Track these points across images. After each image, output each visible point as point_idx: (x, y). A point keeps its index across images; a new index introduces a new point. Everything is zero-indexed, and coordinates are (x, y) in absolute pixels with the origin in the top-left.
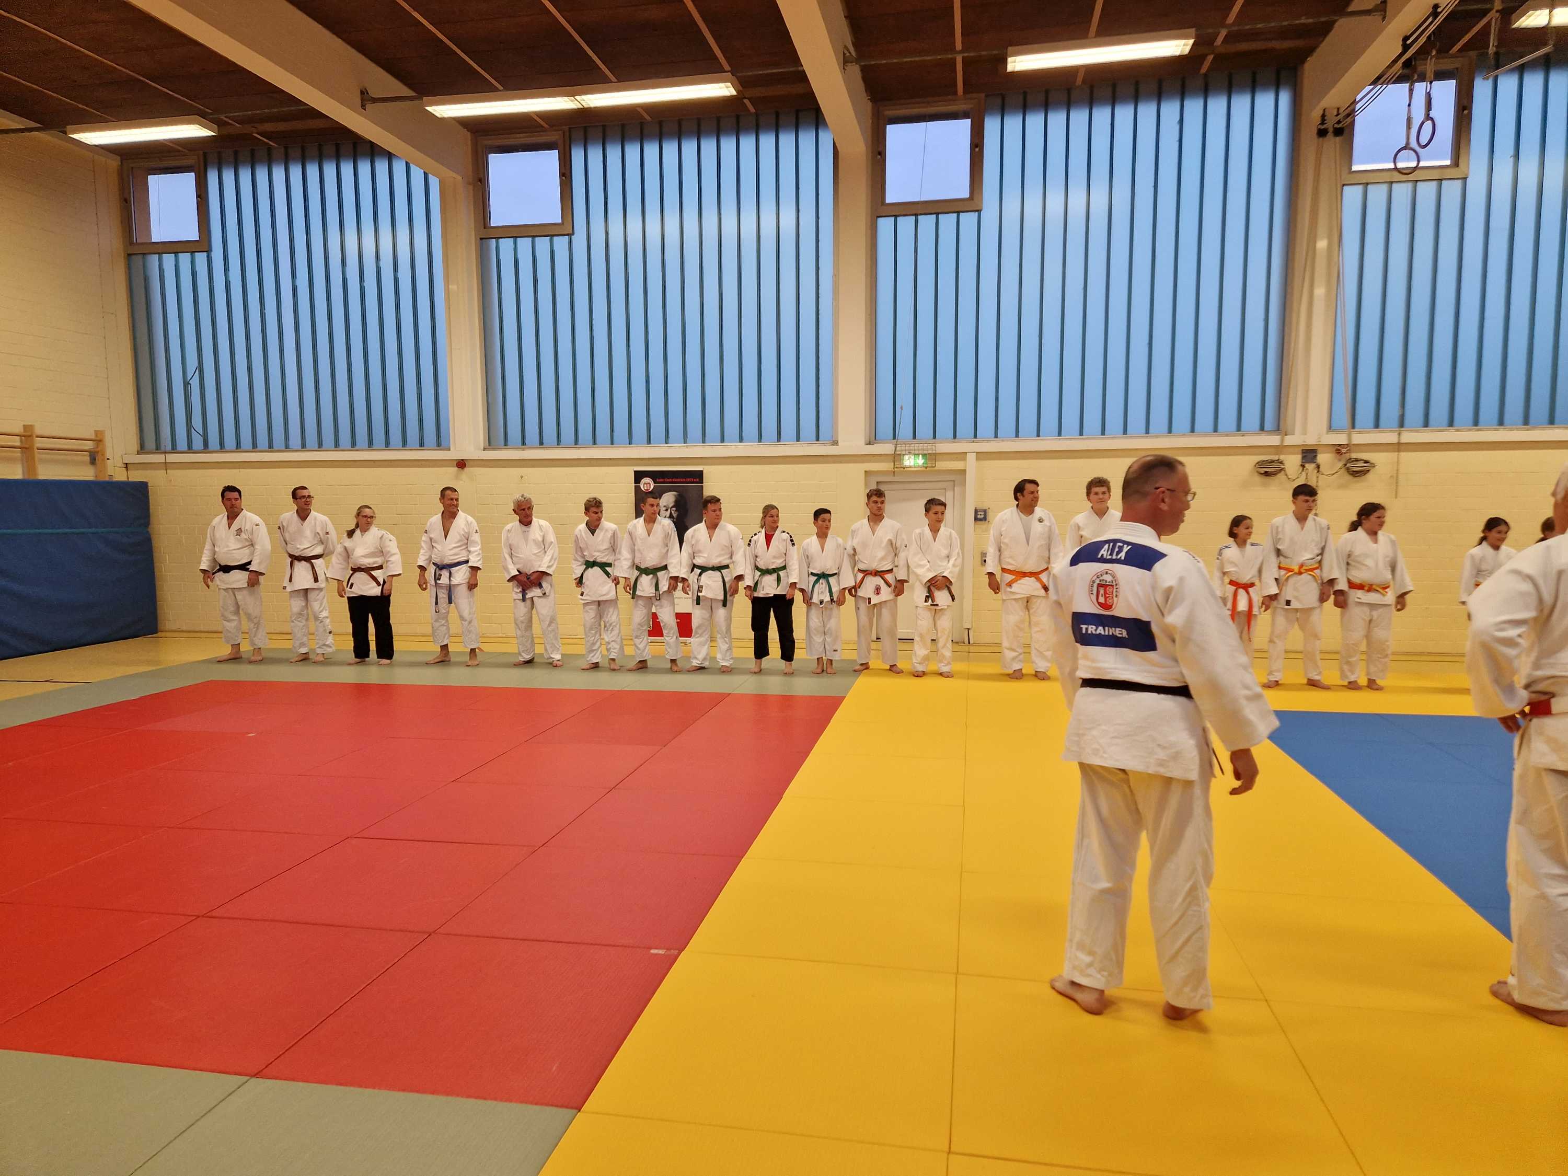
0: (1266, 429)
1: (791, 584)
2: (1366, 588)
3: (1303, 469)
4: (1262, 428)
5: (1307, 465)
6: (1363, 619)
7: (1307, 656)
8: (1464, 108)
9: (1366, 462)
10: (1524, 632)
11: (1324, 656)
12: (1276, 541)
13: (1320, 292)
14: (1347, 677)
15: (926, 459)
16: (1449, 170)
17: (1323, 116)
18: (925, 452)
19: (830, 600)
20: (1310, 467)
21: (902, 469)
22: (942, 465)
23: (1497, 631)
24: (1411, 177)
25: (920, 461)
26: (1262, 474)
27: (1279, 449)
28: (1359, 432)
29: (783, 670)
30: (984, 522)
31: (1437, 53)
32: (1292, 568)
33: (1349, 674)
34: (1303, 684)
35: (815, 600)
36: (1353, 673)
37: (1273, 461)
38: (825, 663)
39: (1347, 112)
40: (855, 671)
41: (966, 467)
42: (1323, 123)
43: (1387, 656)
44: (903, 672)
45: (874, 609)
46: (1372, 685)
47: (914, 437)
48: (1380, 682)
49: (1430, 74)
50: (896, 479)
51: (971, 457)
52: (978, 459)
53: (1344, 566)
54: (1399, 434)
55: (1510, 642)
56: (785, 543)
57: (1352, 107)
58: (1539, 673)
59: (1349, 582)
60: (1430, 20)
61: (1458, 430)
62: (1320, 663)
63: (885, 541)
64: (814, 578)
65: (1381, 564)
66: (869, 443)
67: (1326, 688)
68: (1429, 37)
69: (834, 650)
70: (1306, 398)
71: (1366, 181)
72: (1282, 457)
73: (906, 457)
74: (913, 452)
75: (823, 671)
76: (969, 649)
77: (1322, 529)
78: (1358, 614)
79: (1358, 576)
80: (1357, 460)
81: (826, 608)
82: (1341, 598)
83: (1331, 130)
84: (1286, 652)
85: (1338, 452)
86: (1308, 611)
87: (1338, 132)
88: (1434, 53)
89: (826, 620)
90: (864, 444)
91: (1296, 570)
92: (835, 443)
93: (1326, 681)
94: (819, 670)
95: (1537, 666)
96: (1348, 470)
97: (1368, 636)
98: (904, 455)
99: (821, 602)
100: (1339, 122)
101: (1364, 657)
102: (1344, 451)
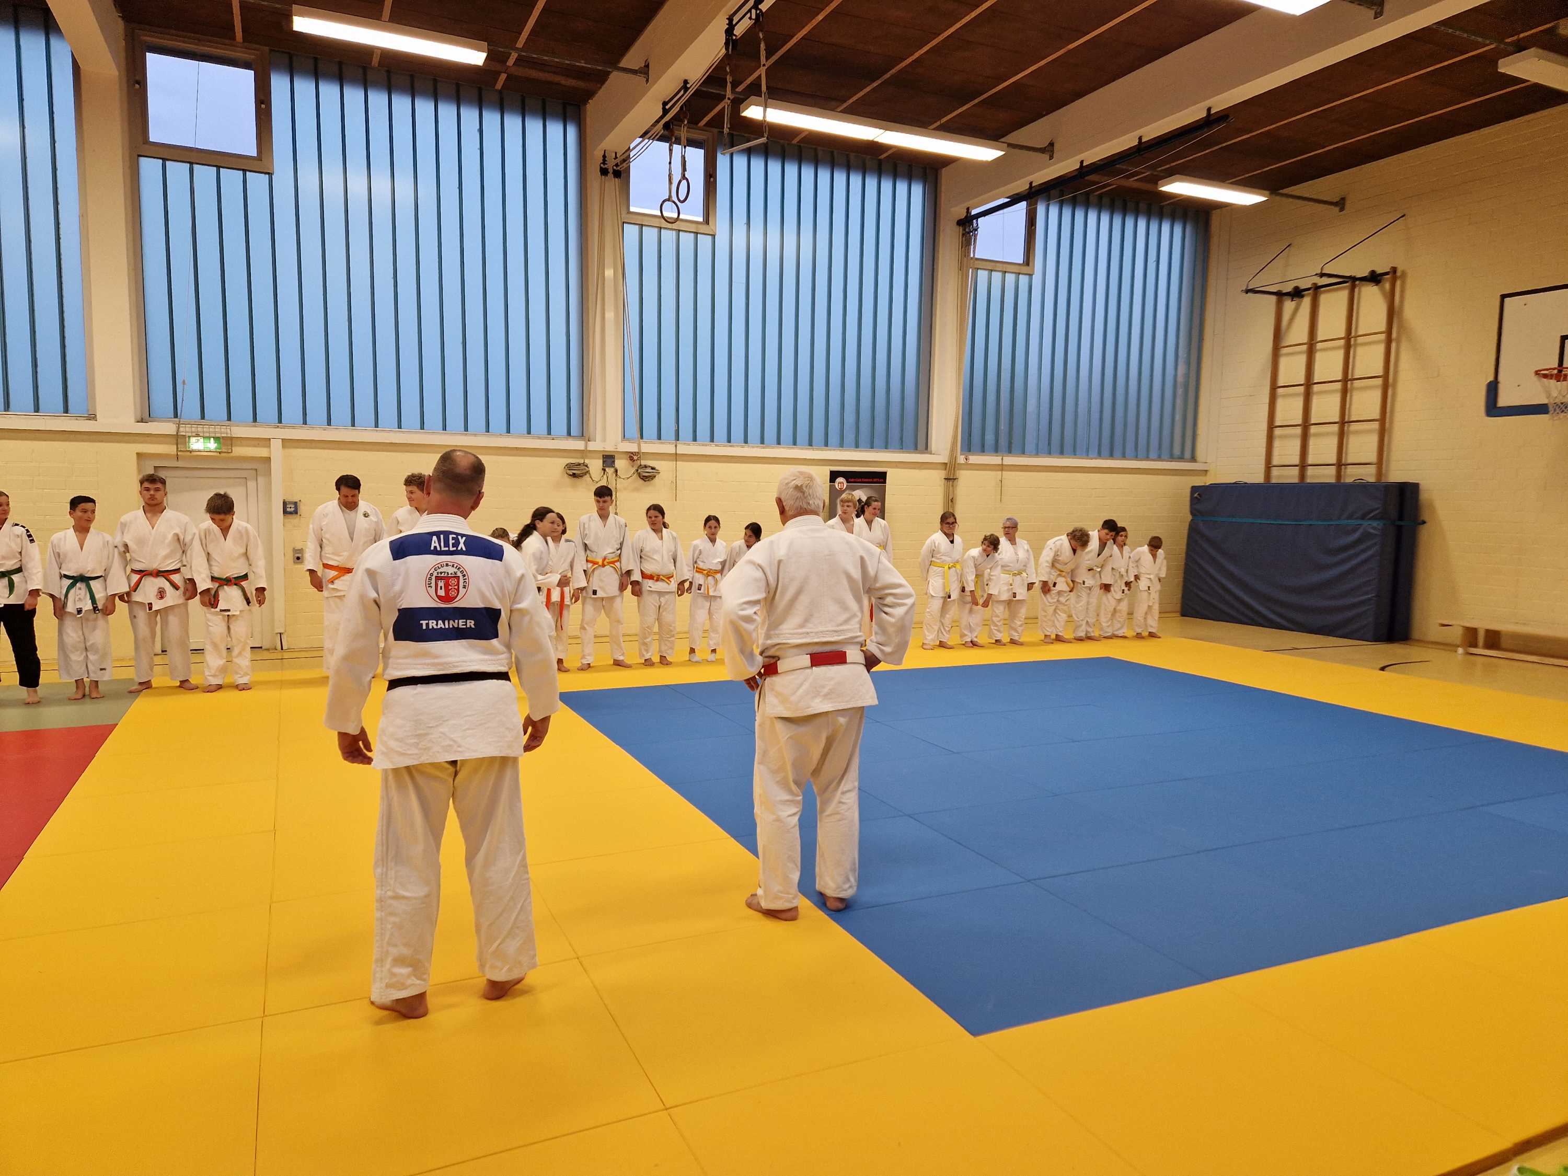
0: (572, 434)
1: (30, 591)
2: (655, 578)
3: (604, 473)
4: (569, 433)
5: (607, 469)
6: (655, 606)
7: (613, 639)
8: (711, 176)
9: (653, 468)
10: (758, 610)
11: (627, 638)
12: (584, 536)
13: (610, 315)
14: (643, 656)
15: (219, 443)
16: (700, 226)
17: (604, 156)
18: (218, 435)
19: (92, 608)
20: (610, 471)
21: (189, 453)
22: (239, 451)
23: (742, 610)
24: (674, 226)
25: (212, 445)
26: (570, 475)
27: (584, 453)
28: (646, 443)
29: (24, 700)
30: (294, 516)
31: (688, 122)
32: (598, 561)
33: (645, 653)
34: (611, 665)
35: (71, 608)
36: (647, 651)
37: (579, 464)
38: (87, 685)
39: (622, 158)
40: (131, 692)
41: (270, 455)
42: (604, 162)
43: (673, 636)
44: (197, 688)
45: (156, 616)
46: (664, 661)
47: (203, 417)
48: (669, 659)
49: (683, 140)
50: (179, 464)
51: (276, 445)
52: (284, 447)
53: (638, 560)
54: (676, 446)
55: (748, 619)
56: (19, 540)
57: (626, 154)
58: (769, 642)
59: (642, 572)
60: (682, 92)
61: (716, 445)
62: (623, 644)
63: (170, 536)
64: (68, 582)
65: (666, 557)
66: (142, 421)
67: (628, 667)
68: (681, 108)
69: (101, 669)
70: (604, 411)
71: (641, 222)
72: (587, 461)
73: (193, 440)
74: (201, 435)
75: (84, 696)
76: (283, 656)
77: (620, 526)
78: (650, 601)
79: (650, 568)
80: (646, 467)
81: (87, 620)
82: (637, 588)
83: (611, 171)
84: (595, 637)
85: (631, 459)
86: (612, 599)
87: (617, 174)
88: (686, 122)
89: (86, 633)
90: (133, 420)
91: (600, 563)
92: (92, 417)
93: (628, 662)
94: (79, 696)
95: (768, 636)
96: (639, 475)
97: (658, 619)
98: (189, 437)
99: (79, 611)
100: (617, 165)
101: (657, 637)
102: (635, 458)
